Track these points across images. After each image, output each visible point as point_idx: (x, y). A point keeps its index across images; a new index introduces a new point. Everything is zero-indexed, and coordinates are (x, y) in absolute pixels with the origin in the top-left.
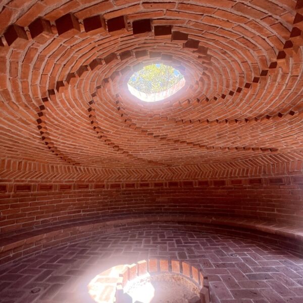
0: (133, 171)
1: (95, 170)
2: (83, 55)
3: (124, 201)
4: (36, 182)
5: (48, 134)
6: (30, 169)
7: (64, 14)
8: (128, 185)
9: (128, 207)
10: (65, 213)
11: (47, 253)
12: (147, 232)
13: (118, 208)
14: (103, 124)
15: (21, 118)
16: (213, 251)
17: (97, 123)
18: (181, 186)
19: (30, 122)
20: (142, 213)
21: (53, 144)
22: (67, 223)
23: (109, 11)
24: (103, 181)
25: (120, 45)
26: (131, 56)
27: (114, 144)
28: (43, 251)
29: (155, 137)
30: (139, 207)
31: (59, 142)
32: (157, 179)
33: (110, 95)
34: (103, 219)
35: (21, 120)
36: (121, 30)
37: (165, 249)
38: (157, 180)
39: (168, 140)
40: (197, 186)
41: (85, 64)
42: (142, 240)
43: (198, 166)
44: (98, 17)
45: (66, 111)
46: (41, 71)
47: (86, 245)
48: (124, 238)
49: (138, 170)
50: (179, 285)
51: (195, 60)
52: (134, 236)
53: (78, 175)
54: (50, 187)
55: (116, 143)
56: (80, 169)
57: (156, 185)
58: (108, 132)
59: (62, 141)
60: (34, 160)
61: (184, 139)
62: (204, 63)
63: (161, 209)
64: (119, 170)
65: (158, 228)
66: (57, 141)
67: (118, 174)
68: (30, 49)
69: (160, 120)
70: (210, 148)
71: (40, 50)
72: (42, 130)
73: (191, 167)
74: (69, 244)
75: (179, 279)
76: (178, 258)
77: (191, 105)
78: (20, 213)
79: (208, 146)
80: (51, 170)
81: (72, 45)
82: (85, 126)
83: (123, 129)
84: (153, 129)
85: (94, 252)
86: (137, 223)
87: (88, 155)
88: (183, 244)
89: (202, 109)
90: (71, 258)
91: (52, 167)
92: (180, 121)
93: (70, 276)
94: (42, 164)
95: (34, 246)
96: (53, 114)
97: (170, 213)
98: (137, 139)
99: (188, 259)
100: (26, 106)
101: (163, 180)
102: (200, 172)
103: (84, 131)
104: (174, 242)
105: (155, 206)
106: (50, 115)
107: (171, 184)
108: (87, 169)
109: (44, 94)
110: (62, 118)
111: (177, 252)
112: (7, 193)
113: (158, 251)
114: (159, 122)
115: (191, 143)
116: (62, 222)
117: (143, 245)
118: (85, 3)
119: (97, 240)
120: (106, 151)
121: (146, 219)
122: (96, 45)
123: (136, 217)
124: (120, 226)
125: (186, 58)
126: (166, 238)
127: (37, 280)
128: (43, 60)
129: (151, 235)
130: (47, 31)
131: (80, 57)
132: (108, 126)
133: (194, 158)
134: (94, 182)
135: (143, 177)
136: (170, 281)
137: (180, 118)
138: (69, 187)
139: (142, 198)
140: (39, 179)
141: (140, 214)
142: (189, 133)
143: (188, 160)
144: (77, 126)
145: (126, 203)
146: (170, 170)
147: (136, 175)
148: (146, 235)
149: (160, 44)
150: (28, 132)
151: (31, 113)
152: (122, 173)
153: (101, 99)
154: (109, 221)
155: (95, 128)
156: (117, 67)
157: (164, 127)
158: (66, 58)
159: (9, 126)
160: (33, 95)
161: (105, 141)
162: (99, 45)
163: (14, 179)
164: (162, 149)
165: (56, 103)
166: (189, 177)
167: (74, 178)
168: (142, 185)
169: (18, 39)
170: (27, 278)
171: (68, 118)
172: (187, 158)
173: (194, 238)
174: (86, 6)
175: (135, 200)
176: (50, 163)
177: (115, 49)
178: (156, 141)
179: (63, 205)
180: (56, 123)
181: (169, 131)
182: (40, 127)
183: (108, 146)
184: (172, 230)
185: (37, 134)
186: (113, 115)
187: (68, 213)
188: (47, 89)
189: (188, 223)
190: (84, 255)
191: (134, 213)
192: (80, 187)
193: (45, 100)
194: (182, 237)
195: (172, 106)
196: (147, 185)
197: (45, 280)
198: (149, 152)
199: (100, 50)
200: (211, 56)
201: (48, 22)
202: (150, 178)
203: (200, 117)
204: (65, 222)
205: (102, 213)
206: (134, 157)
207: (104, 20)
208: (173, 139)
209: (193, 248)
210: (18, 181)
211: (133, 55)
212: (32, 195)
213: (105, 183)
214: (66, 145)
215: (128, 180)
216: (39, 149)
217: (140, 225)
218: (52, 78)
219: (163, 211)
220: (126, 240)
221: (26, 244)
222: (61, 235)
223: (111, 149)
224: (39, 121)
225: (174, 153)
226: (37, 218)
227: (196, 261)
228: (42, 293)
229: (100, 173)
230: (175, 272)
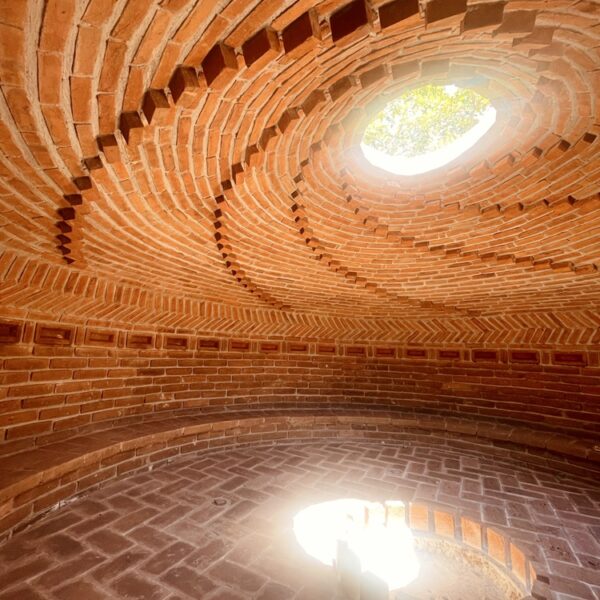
0: (390, 322)
1: (317, 318)
2: (262, 109)
3: (372, 381)
4: (226, 336)
5: (234, 256)
6: (216, 314)
7: (210, 49)
8: (380, 352)
9: (381, 395)
10: (269, 391)
11: (242, 451)
12: (419, 450)
13: (362, 393)
14: (323, 232)
15: (192, 234)
16: (585, 525)
17: (311, 231)
18: (505, 362)
19: (205, 240)
20: (411, 410)
21: (243, 272)
22: (273, 409)
23: (278, 12)
24: (333, 341)
25: (323, 71)
26: (350, 86)
27: (346, 269)
28: (237, 447)
29: (432, 249)
30: (404, 396)
31: (253, 269)
32: (444, 342)
33: (330, 173)
34: (334, 411)
35: (192, 236)
36: (306, 43)
37: (455, 491)
38: (445, 345)
39: (465, 255)
40: (550, 365)
41: (270, 125)
42: (406, 463)
43: (552, 316)
44: (263, 32)
45: (255, 215)
46: (204, 153)
47: (301, 451)
48: (371, 452)
49: (401, 321)
50: (477, 574)
51: (510, 52)
52: (390, 452)
53: (288, 327)
54: (246, 346)
55: (351, 267)
56: (291, 316)
57: (443, 354)
58: (334, 246)
59: (257, 268)
60: (220, 301)
61: (507, 250)
62: (532, 52)
63: (454, 408)
64: (361, 321)
65: (446, 445)
66: (249, 268)
67: (361, 327)
68: (180, 121)
69: (442, 213)
70: (586, 268)
71: (194, 119)
72: (224, 250)
73: (533, 316)
74: (274, 444)
75: (479, 563)
76: (482, 515)
77: (518, 168)
78: (206, 382)
79: (576, 265)
80: (245, 317)
81: (238, 96)
82: (291, 239)
83: (361, 239)
84: (426, 232)
85: (314, 465)
86: (398, 428)
87: (302, 292)
88: (502, 492)
89: (550, 172)
90: (274, 467)
91: (248, 312)
92: (491, 208)
93: (268, 494)
94: (232, 307)
95: (224, 437)
96: (237, 223)
97: (477, 418)
98: (392, 257)
99: (509, 525)
100: (196, 214)
101: (461, 346)
102: (558, 330)
103: (292, 249)
104: (480, 481)
105: (440, 399)
106: (233, 224)
107: (479, 355)
108: (304, 316)
109: (216, 190)
110: (251, 228)
111: (481, 505)
112: (189, 350)
113: (438, 492)
114: (439, 217)
115: (528, 259)
116: (266, 406)
117: (405, 473)
118: (235, 15)
119: (321, 445)
120: (334, 284)
121: (417, 423)
122: (279, 85)
123: (396, 416)
124: (364, 428)
125: (484, 55)
126: (461, 470)
127: (224, 487)
128: (203, 134)
129: (428, 457)
130: (190, 86)
131: (259, 114)
132: (331, 235)
133: (539, 294)
134: (316, 340)
135: (412, 338)
136: (457, 559)
137: (493, 200)
138: (276, 348)
139: (411, 378)
140: (230, 332)
141: (407, 410)
142: (519, 236)
143: (523, 300)
144: (276, 240)
145: (378, 385)
146: (477, 322)
147: (397, 333)
148: (416, 455)
149: (407, 44)
150: (206, 256)
151: (205, 224)
152: (368, 328)
153: (313, 185)
154: (344, 415)
155: (308, 241)
156: (334, 116)
157: (452, 227)
158: (235, 121)
159: (180, 247)
160: (203, 195)
161: (330, 264)
162: (283, 83)
163: (197, 329)
164: (453, 276)
165: (238, 204)
166: (527, 340)
167: (283, 332)
168: (409, 353)
169: (157, 110)
170: (211, 482)
171: (261, 226)
172: (521, 295)
173: (535, 483)
174: (238, 22)
175: (395, 382)
176: (245, 306)
177: (316, 81)
178: (435, 259)
179: (267, 377)
180: (244, 237)
181: (467, 234)
182: (220, 247)
183: (335, 274)
184: (480, 455)
185: (218, 257)
186: (338, 212)
187: (275, 392)
188: (219, 181)
189: (522, 446)
190: (296, 467)
191: (393, 408)
192: (293, 348)
193: (220, 199)
194: (502, 476)
195: (467, 176)
196: (423, 354)
197: (234, 490)
198: (422, 284)
199: (290, 90)
200: (551, 30)
201: (192, 70)
202: (427, 338)
203: (548, 192)
204: (270, 406)
205: (330, 399)
206: (390, 295)
207: (276, 33)
208: (477, 253)
209: (527, 506)
210: (201, 333)
211: (356, 85)
212: (221, 356)
213: (336, 344)
214: (264, 274)
215: (381, 340)
216: (225, 281)
217: (404, 433)
218: (224, 161)
219: (459, 412)
220: (374, 457)
221: (212, 431)
222: (262, 426)
223: (341, 279)
224: (218, 236)
225: (484, 284)
226: (229, 394)
227: (531, 538)
228: (227, 507)
229: (327, 326)
230: (468, 543)
